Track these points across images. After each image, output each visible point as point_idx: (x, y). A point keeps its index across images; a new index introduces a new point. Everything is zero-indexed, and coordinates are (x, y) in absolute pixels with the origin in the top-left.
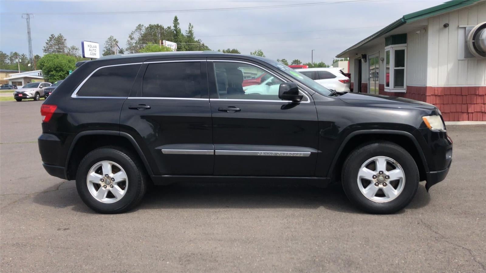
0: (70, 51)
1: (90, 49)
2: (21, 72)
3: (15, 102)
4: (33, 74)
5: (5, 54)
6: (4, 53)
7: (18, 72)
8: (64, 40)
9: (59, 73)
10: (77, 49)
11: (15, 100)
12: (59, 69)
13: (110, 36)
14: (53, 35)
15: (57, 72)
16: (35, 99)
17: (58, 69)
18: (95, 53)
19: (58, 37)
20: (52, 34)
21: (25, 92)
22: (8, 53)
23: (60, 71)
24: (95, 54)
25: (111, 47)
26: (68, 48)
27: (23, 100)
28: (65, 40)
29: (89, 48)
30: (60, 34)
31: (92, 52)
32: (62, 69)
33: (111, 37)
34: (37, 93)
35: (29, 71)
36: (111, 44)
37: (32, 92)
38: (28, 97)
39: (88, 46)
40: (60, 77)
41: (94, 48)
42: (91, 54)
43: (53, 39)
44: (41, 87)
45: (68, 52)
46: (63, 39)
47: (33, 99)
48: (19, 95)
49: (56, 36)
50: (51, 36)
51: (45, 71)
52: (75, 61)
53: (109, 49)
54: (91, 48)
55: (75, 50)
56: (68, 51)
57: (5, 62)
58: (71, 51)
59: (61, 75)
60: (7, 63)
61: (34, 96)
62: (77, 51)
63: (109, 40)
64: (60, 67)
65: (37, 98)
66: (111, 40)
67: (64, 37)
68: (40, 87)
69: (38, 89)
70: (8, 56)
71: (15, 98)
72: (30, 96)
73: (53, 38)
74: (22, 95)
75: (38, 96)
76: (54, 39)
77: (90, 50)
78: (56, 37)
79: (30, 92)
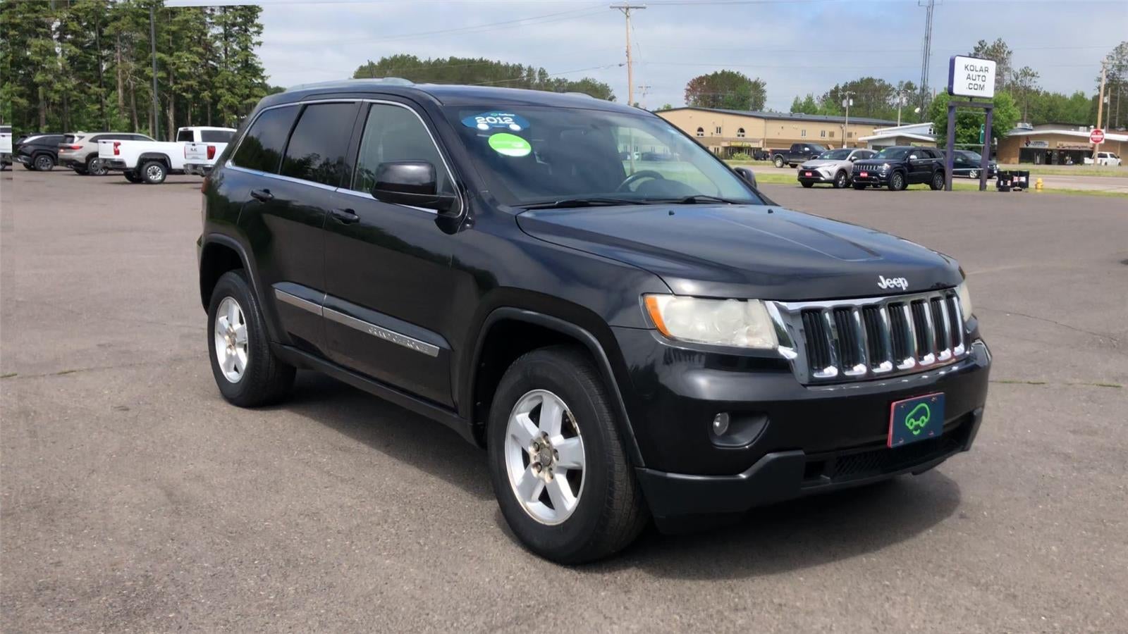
0: (1017, 79)
1: (969, 75)
2: (901, 125)
3: (801, 187)
4: (919, 130)
5: (890, 86)
6: (887, 83)
7: (897, 125)
8: (1006, 52)
9: (968, 129)
10: (1034, 76)
11: (800, 184)
12: (971, 120)
13: (1121, 43)
14: (983, 41)
15: (964, 128)
16: (835, 184)
17: (967, 121)
18: (982, 84)
19: (994, 47)
20: (981, 39)
21: (817, 167)
22: (895, 85)
23: (971, 125)
24: (982, 88)
25: (1120, 70)
26: (1014, 71)
27: (815, 185)
28: (1009, 53)
29: (967, 72)
30: (998, 40)
31: (974, 82)
32: (977, 121)
33: (1121, 45)
34: (842, 171)
35: (915, 123)
36: (1120, 62)
37: (829, 169)
38: (822, 178)
39: (966, 67)
40: (969, 138)
41: (981, 74)
42: (971, 86)
43: (981, 52)
44: (853, 158)
45: (1013, 82)
46: (1004, 51)
47: (831, 185)
48: (807, 174)
49: (990, 45)
50: (978, 45)
51: (940, 126)
52: (1010, 103)
53: (1114, 74)
54: (971, 73)
55: (1028, 78)
56: (1013, 79)
57: (887, 102)
58: (1018, 81)
59: (973, 134)
60: (890, 106)
61: (833, 177)
62: (1034, 79)
63: (1115, 52)
64: (973, 117)
65: (841, 182)
66: (1122, 52)
67: (1007, 47)
68: (850, 159)
69: (845, 163)
70: (894, 89)
71: (799, 180)
72: (826, 176)
73: (983, 47)
74: (810, 174)
75: (843, 178)
76: (984, 51)
77: (968, 78)
78: (990, 47)
79: (827, 168)
